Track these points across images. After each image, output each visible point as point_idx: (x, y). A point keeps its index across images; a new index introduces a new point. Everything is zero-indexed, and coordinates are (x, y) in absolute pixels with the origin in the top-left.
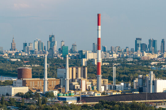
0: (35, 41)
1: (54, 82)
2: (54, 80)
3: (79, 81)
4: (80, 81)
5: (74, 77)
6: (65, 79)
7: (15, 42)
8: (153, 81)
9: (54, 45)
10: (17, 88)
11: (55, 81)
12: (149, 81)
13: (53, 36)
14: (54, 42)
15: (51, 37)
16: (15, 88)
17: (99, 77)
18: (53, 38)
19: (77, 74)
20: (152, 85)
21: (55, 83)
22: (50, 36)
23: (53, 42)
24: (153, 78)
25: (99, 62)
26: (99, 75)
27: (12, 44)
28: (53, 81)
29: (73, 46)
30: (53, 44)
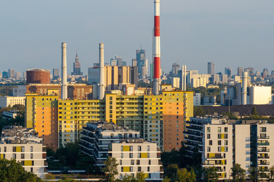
0: (113, 59)
1: (81, 90)
2: (81, 87)
3: (123, 89)
4: (125, 88)
5: (116, 82)
6: (99, 85)
7: (79, 61)
8: (248, 89)
9: (142, 66)
10: (15, 98)
11: (83, 89)
12: (242, 89)
13: (142, 52)
14: (143, 61)
15: (140, 54)
16: (11, 98)
17: (157, 82)
18: (142, 55)
19: (120, 77)
20: (245, 96)
21: (83, 92)
22: (137, 51)
23: (141, 61)
24: (248, 83)
25: (157, 56)
26: (157, 79)
27: (74, 66)
28: (79, 89)
29: (173, 66)
30: (141, 63)
